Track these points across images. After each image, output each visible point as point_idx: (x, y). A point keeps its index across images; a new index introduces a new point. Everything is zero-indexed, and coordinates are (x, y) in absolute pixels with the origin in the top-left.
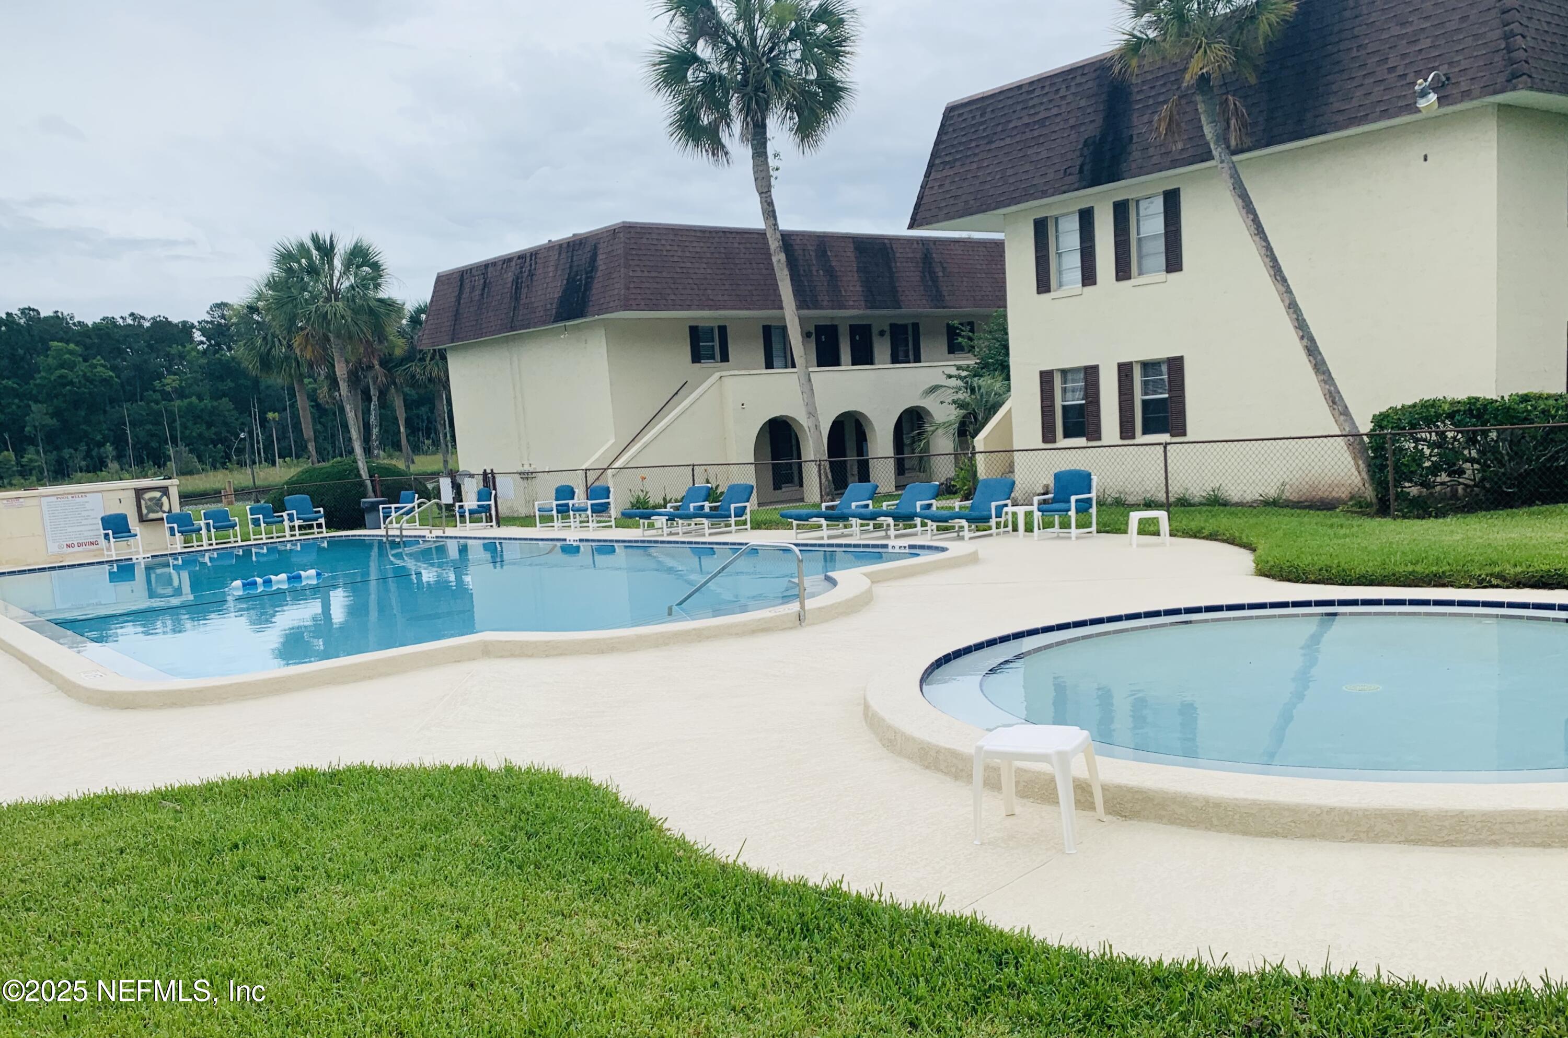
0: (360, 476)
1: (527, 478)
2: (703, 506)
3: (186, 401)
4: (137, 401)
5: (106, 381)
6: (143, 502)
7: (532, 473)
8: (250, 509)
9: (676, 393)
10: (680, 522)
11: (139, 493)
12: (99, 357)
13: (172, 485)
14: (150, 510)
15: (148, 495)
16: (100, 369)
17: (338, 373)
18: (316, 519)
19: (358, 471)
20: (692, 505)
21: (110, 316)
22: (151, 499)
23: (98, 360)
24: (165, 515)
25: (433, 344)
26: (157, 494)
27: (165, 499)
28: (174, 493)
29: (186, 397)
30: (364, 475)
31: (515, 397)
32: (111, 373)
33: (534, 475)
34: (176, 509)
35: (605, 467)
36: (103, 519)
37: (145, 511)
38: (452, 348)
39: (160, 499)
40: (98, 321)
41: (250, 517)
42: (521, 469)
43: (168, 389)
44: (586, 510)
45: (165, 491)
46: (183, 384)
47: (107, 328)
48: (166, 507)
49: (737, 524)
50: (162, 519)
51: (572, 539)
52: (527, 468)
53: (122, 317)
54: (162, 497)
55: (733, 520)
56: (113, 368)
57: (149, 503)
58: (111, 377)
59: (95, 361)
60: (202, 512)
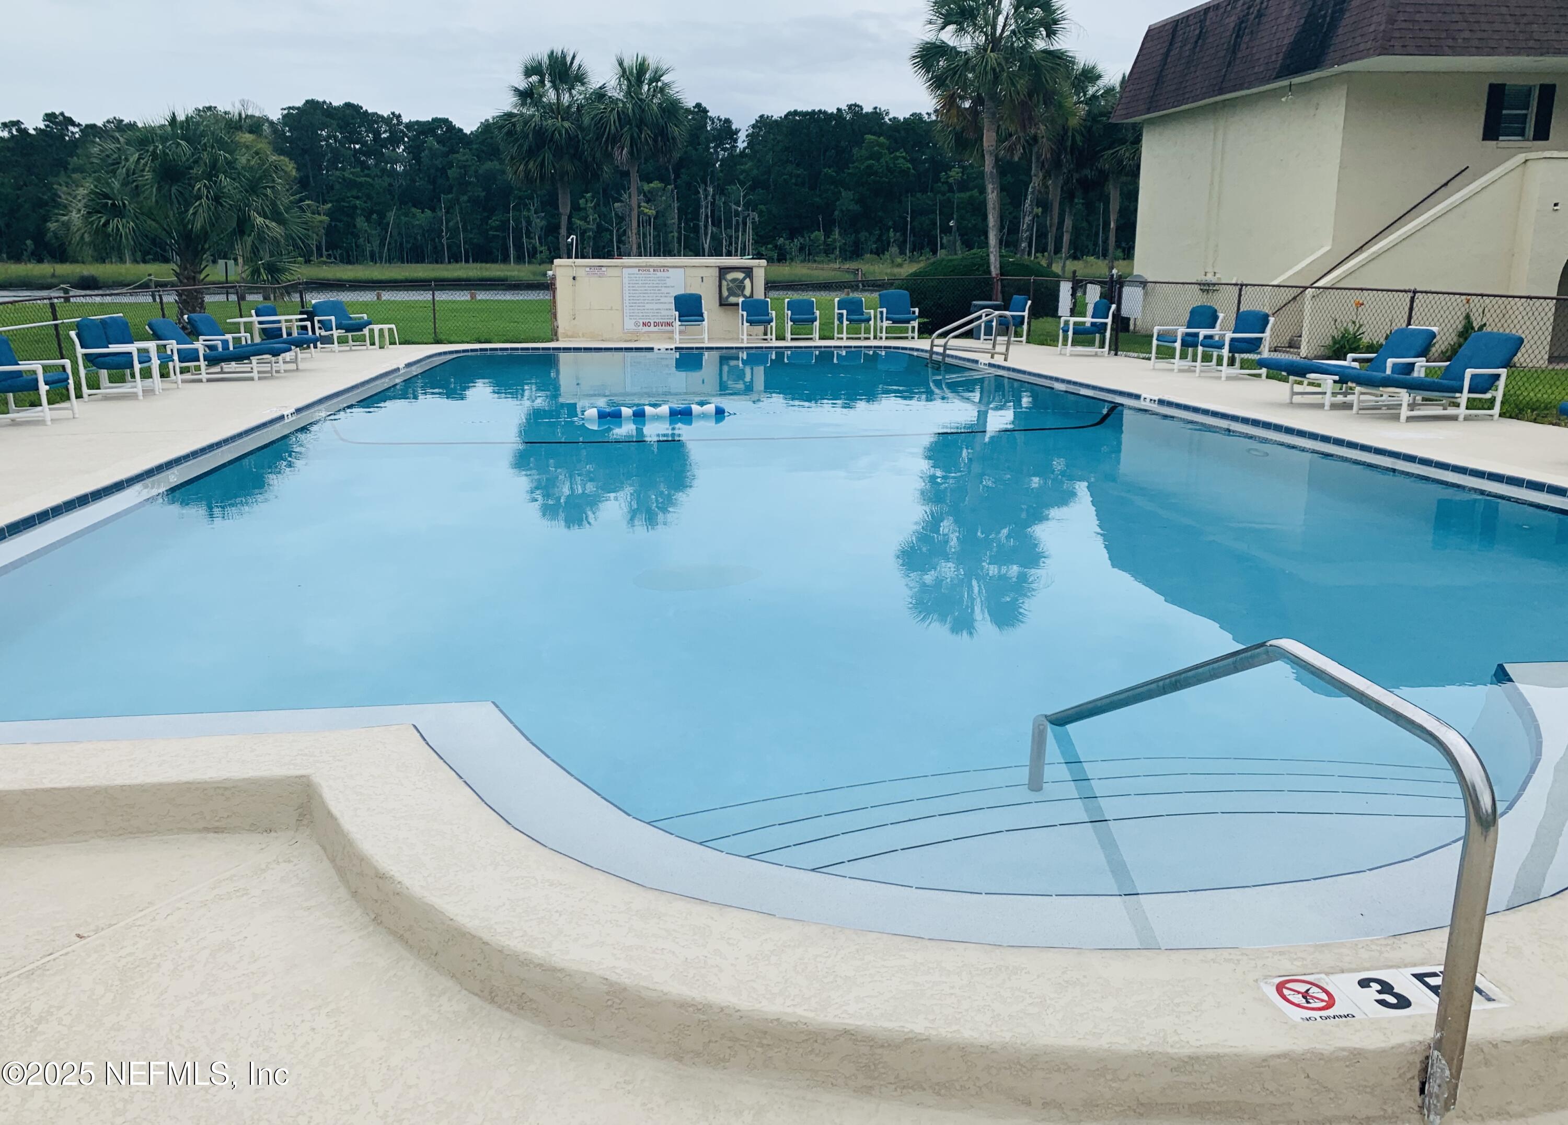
0: (989, 273)
1: (1208, 291)
2: (1412, 365)
3: (968, 194)
4: (927, 192)
5: (905, 172)
6: (724, 283)
7: (1214, 284)
8: (839, 302)
9: (1446, 184)
10: (1358, 389)
11: (723, 271)
12: (902, 150)
13: (759, 266)
14: (732, 293)
15: (730, 276)
16: (901, 161)
17: (985, 144)
18: (908, 322)
19: (989, 267)
20: (1390, 362)
21: (918, 112)
22: (734, 280)
23: (901, 153)
24: (741, 300)
25: (1127, 116)
26: (740, 276)
27: (747, 282)
28: (760, 275)
29: (968, 189)
30: (994, 271)
31: (1212, 183)
32: (910, 166)
33: (1217, 287)
34: (759, 294)
35: (1308, 285)
36: (677, 299)
37: (725, 293)
38: (1151, 122)
39: (742, 281)
40: (908, 116)
41: (837, 311)
42: (1201, 278)
43: (951, 180)
44: (1220, 346)
45: (748, 272)
46: (965, 177)
47: (914, 123)
48: (747, 292)
49: (1471, 405)
50: (737, 305)
51: (1149, 397)
52: (1210, 278)
53: (928, 114)
54: (744, 279)
55: (1464, 397)
56: (912, 161)
57: (731, 285)
58: (909, 168)
59: (898, 154)
60: (786, 300)
